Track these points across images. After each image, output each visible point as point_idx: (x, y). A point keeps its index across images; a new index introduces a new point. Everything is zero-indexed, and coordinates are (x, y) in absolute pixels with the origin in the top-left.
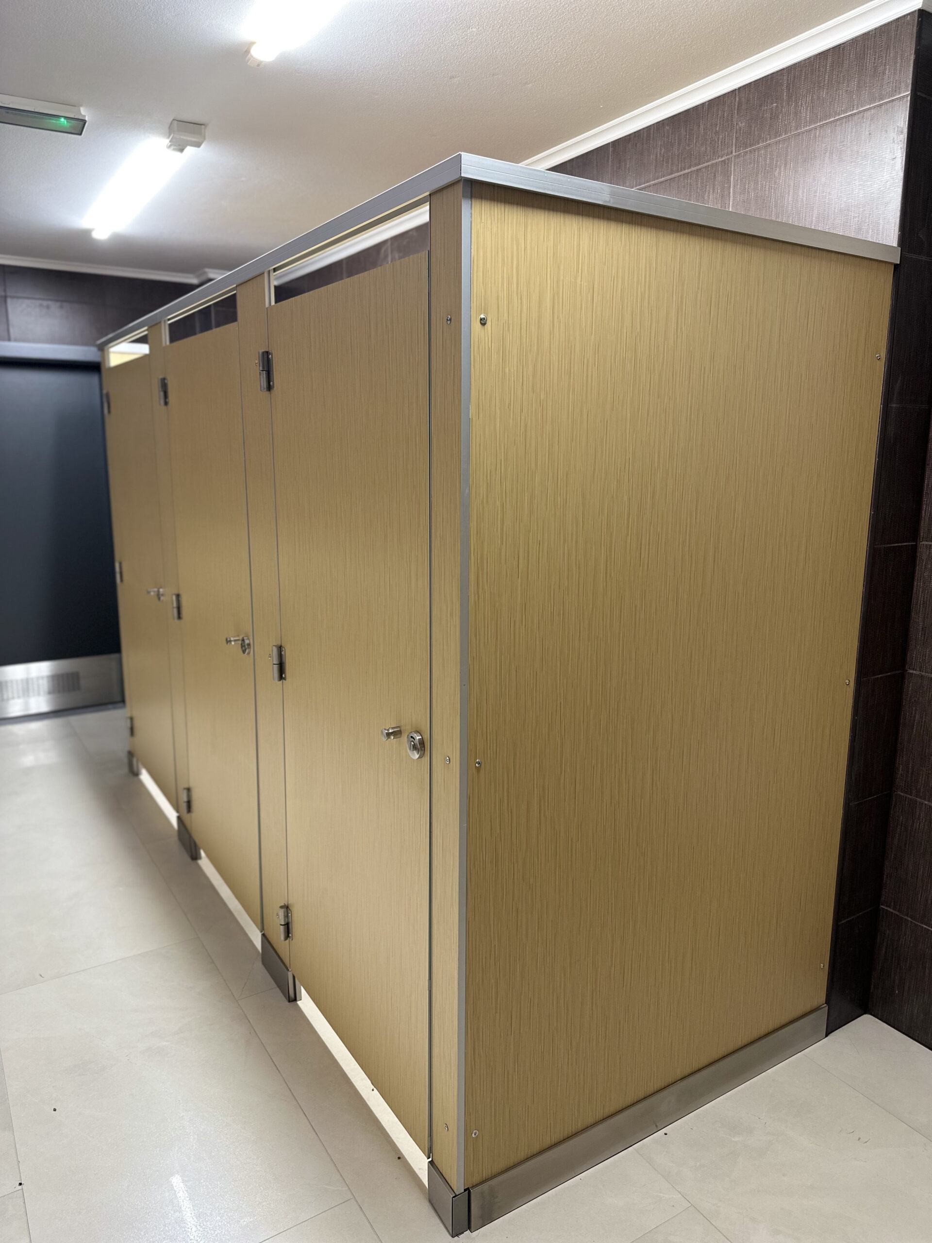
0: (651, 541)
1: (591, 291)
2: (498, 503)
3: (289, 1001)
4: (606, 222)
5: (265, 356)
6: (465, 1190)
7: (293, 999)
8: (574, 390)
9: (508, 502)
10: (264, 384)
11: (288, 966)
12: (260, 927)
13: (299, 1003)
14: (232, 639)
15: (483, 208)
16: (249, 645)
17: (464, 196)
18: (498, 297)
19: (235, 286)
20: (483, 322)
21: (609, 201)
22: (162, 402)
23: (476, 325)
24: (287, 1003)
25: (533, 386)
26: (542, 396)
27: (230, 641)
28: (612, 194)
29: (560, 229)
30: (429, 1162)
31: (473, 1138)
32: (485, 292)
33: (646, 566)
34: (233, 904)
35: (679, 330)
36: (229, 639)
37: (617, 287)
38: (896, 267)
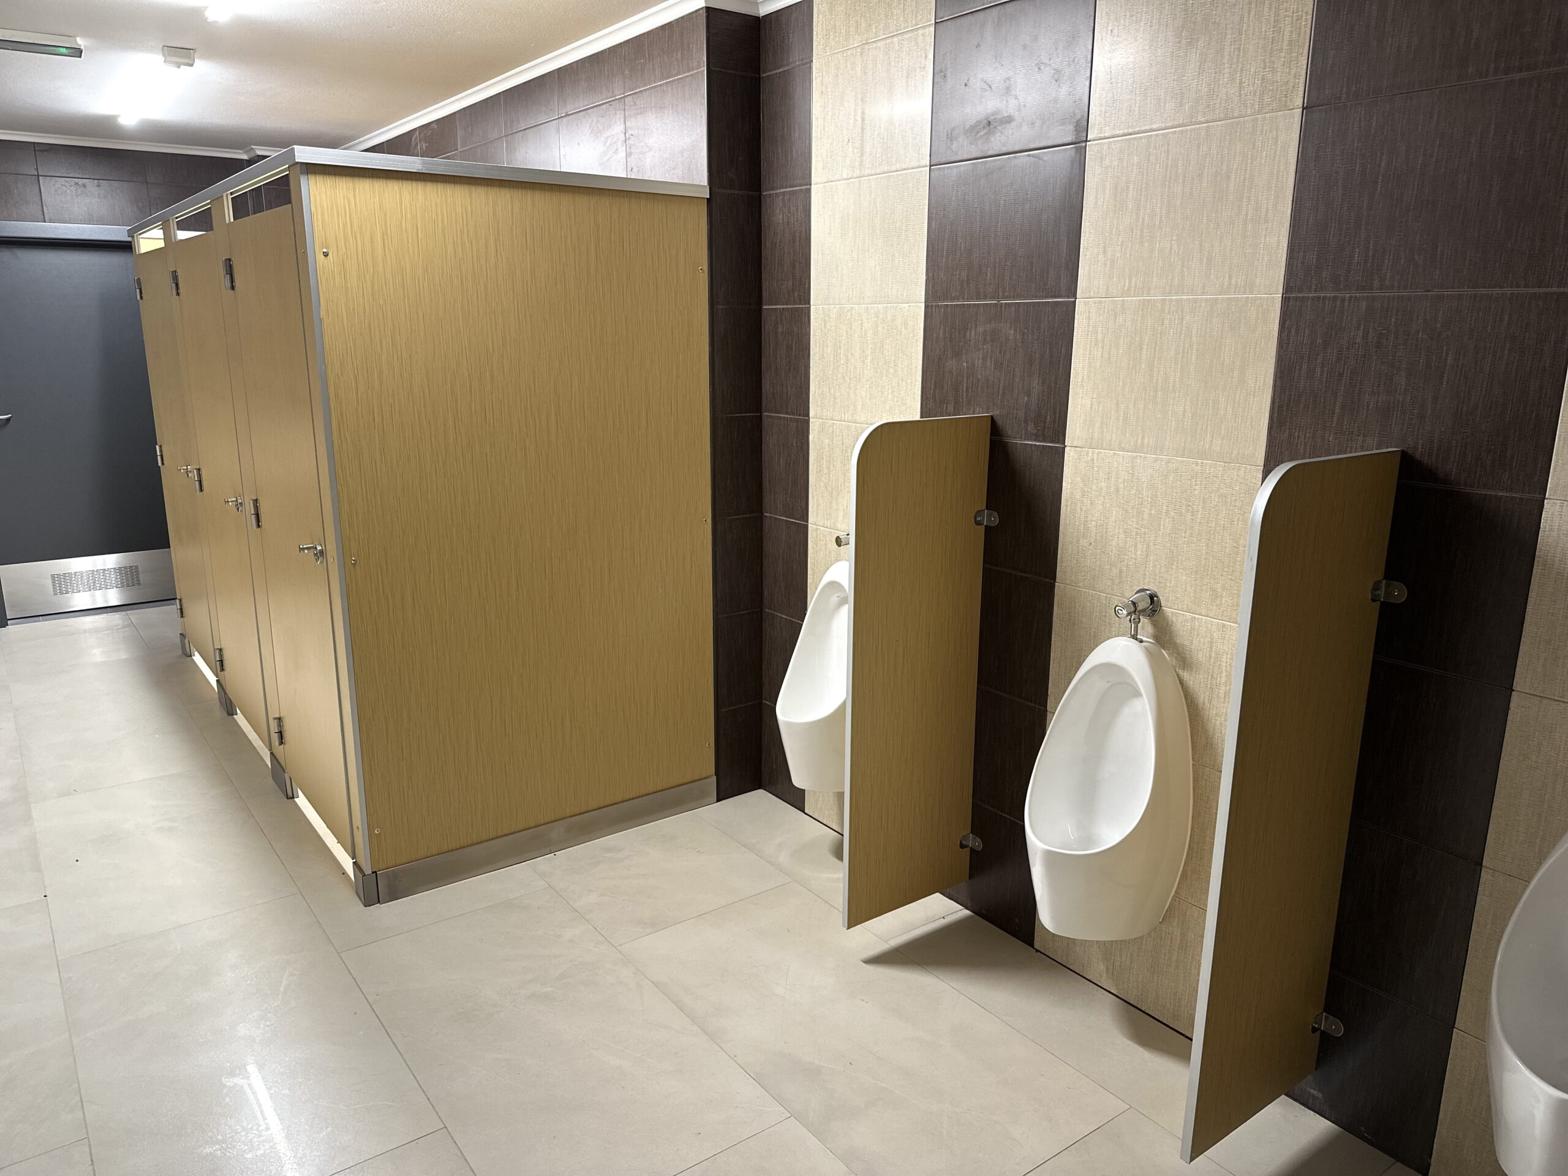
0: (494, 407)
1: (415, 230)
2: (352, 376)
3: (288, 798)
4: (423, 183)
5: (228, 262)
6: (373, 873)
7: (292, 797)
8: (408, 298)
9: (360, 374)
10: (229, 284)
11: (285, 767)
12: (268, 746)
13: (296, 800)
14: (229, 500)
15: (318, 180)
16: (241, 504)
17: (302, 173)
18: (336, 237)
19: (209, 201)
20: (326, 255)
21: (422, 169)
22: (174, 292)
23: (320, 257)
24: (286, 799)
25: (373, 295)
26: (382, 303)
27: (228, 502)
28: (424, 163)
29: (384, 189)
30: (354, 862)
31: (376, 834)
32: (325, 235)
33: (492, 425)
34: (253, 736)
35: (499, 255)
36: (226, 500)
37: (438, 226)
38: (708, 199)
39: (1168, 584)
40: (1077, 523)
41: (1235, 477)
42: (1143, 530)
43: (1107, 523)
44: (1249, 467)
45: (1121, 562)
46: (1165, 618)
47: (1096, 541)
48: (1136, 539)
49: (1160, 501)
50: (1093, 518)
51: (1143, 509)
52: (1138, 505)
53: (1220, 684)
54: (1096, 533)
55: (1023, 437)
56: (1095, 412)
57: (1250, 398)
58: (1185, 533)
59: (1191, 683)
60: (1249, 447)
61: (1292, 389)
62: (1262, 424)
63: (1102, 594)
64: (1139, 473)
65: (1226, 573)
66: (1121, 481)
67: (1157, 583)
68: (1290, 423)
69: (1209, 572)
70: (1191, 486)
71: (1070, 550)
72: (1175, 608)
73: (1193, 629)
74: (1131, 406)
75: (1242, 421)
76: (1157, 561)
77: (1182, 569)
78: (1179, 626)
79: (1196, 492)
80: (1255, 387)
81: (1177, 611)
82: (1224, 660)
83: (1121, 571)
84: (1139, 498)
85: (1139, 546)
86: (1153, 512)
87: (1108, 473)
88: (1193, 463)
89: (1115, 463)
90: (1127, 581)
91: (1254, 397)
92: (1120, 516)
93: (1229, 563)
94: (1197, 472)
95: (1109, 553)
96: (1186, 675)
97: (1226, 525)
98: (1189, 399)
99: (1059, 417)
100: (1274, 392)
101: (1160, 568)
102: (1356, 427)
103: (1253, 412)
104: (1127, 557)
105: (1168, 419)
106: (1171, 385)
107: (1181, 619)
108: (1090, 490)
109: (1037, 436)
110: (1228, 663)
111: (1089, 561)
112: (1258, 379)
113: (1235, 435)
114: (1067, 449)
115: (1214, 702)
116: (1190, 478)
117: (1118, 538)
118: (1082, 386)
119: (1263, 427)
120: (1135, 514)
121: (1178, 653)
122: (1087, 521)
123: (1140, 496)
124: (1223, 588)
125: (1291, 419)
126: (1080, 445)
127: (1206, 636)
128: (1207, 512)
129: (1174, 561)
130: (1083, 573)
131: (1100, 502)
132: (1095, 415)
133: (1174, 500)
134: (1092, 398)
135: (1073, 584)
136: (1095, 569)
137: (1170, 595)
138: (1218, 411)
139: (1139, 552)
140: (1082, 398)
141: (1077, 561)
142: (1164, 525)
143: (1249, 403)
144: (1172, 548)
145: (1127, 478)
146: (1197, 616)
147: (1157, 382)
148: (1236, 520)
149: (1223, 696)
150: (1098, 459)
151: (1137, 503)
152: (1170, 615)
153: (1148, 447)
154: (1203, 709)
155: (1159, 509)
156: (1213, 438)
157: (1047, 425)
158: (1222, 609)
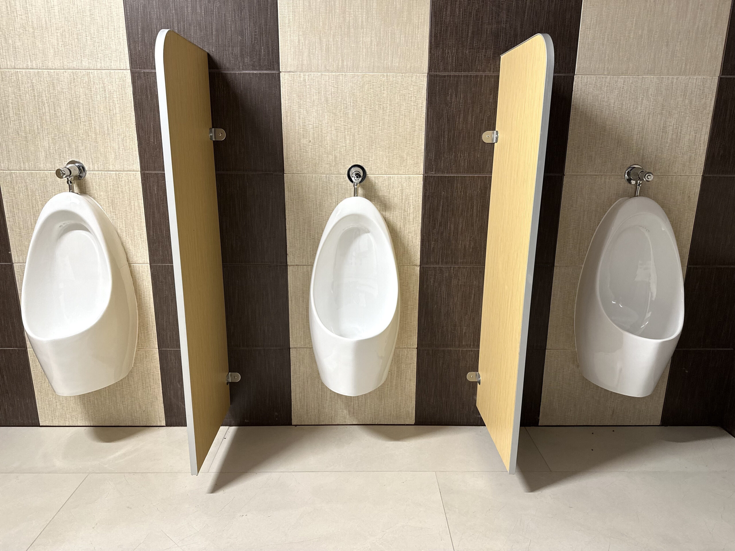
39: (371, 159)
40: (297, 128)
41: (410, 82)
42: (349, 126)
43: (321, 125)
44: (418, 75)
45: (335, 150)
46: (370, 182)
47: (314, 138)
48: (344, 132)
49: (359, 104)
50: (310, 123)
51: (348, 111)
52: (344, 108)
53: (410, 214)
54: (313, 133)
55: (241, 68)
56: (302, 45)
57: (416, 30)
58: (379, 123)
59: (391, 218)
60: (418, 62)
61: (442, 23)
62: (425, 46)
63: (322, 175)
64: (342, 86)
65: (409, 145)
66: (329, 93)
67: (363, 160)
68: (442, 45)
69: (398, 146)
70: (381, 91)
71: (293, 149)
72: (376, 173)
73: (389, 184)
74: (331, 39)
75: (411, 45)
76: (361, 145)
77: (379, 147)
78: (380, 184)
79: (385, 95)
80: (418, 23)
81: (378, 175)
82: (411, 199)
83: (336, 157)
84: (344, 104)
85: (348, 137)
86: (355, 112)
87: (318, 89)
88: (381, 76)
89: (323, 81)
90: (341, 162)
91: (418, 29)
92: (331, 119)
93: (410, 138)
94: (384, 81)
95: (325, 146)
96: (387, 214)
97: (406, 114)
98: (373, 32)
99: (272, 50)
100: (431, 25)
101: (364, 150)
102: (481, 44)
103: (418, 39)
104: (339, 146)
105: (360, 47)
106: (360, 23)
107: (381, 180)
108: (304, 103)
109: (254, 66)
110: (414, 200)
111: (310, 154)
112: (420, 17)
113: (407, 55)
114: (282, 75)
115: (407, 226)
116: (379, 86)
117: (331, 134)
118: (289, 27)
119: (425, 48)
120: (342, 115)
121: (381, 202)
122: (305, 126)
123: (345, 102)
124: (408, 154)
125: (443, 42)
126: (292, 70)
127: (399, 186)
128: (393, 107)
129: (373, 143)
130: (306, 163)
131: (314, 110)
132: (302, 47)
133: (369, 102)
134: (299, 35)
135: (299, 173)
136: (315, 159)
137: (373, 166)
138: (395, 39)
139: (348, 142)
140: (290, 36)
141: (300, 155)
142: (364, 120)
143: (416, 33)
144: (371, 135)
145: (333, 91)
146: (392, 176)
147: (349, 21)
148: (412, 110)
149: (412, 220)
150: (309, 80)
151: (342, 108)
152: (373, 179)
153: (347, 67)
154: (400, 232)
155: (359, 110)
156: (393, 58)
157: (262, 57)
158: (407, 167)
